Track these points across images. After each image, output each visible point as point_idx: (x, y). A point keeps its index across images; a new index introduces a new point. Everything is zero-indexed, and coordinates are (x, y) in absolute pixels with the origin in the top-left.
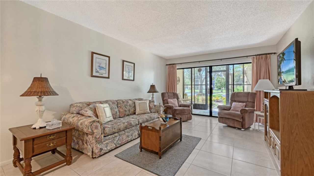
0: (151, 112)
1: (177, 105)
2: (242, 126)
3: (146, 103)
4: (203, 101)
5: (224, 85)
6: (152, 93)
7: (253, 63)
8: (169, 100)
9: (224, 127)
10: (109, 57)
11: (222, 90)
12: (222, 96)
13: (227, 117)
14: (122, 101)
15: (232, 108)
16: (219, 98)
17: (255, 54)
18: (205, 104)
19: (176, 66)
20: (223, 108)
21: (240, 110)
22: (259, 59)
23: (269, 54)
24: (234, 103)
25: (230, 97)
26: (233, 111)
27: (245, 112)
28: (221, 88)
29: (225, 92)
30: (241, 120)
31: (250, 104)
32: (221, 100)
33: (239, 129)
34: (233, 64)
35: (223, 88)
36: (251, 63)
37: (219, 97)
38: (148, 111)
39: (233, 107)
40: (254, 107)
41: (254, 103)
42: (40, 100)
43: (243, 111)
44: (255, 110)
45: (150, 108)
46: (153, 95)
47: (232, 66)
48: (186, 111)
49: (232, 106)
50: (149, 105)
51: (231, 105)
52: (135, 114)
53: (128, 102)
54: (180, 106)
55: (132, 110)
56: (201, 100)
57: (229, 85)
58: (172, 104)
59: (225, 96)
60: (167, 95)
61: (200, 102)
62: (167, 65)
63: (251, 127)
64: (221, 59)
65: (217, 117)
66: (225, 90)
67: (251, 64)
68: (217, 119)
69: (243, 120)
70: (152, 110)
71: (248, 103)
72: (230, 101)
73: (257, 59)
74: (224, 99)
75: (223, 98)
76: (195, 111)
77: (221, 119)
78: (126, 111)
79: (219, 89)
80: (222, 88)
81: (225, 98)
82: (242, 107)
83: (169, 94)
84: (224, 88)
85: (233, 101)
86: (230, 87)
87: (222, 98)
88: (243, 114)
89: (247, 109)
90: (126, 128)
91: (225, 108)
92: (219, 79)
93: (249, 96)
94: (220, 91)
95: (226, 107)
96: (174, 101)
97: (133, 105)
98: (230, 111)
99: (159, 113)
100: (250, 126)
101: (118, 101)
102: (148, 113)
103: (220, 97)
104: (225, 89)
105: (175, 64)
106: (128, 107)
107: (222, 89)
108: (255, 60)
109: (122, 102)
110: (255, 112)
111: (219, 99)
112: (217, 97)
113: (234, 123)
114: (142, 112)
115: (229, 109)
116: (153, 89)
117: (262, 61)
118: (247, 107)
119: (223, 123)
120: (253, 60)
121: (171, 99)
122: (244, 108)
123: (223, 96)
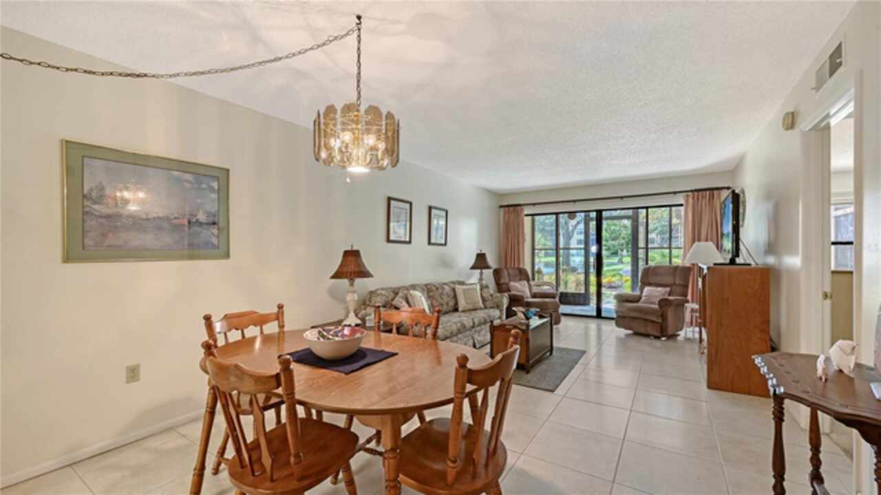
0: (486, 307)
1: (529, 294)
2: (662, 332)
3: (476, 290)
4: (577, 285)
5: (627, 244)
6: (479, 271)
7: (687, 206)
8: (512, 284)
9: (628, 335)
10: (411, 204)
11: (620, 257)
12: (621, 272)
13: (634, 314)
14: (435, 286)
15: (643, 298)
16: (614, 279)
17: (689, 189)
18: (583, 291)
19: (522, 210)
20: (624, 299)
21: (657, 301)
22: (698, 199)
23: (718, 189)
24: (647, 289)
25: (640, 275)
26: (646, 303)
27: (666, 304)
28: (619, 252)
29: (628, 263)
30: (659, 320)
31: (678, 290)
32: (620, 284)
33: (657, 338)
34: (647, 208)
35: (625, 251)
36: (681, 205)
37: (614, 276)
38: (481, 304)
39: (646, 296)
40: (686, 295)
41: (686, 286)
42: (352, 285)
43: (664, 303)
44: (687, 301)
45: (484, 300)
46: (481, 274)
47: (645, 211)
48: (550, 306)
49: (644, 294)
50: (481, 294)
51: (642, 292)
52: (456, 310)
53: (443, 288)
54: (534, 296)
55: (452, 303)
56: (572, 284)
57: (638, 248)
58: (519, 291)
59: (630, 274)
60: (505, 273)
61: (571, 289)
62: (501, 207)
63: (678, 335)
65: (613, 319)
66: (628, 256)
67: (682, 208)
68: (613, 322)
69: (663, 320)
70: (488, 304)
71: (674, 287)
72: (640, 284)
73: (693, 198)
74: (626, 281)
75: (624, 278)
76: (564, 309)
77: (621, 320)
78: (442, 305)
79: (612, 254)
80: (622, 250)
81: (629, 278)
82: (664, 295)
83: (510, 271)
84: (628, 251)
85: (645, 283)
86: (641, 253)
87: (621, 280)
88: (664, 308)
89: (671, 298)
90: (459, 332)
91: (630, 299)
92: (613, 228)
93: (678, 272)
94: (616, 260)
95: (631, 296)
96: (521, 285)
97: (453, 294)
98: (639, 304)
99: (500, 307)
100: (678, 333)
101: (429, 287)
102: (481, 309)
103: (618, 277)
104: (630, 253)
105: (521, 205)
106: (446, 299)
107: (622, 256)
108: (691, 200)
109: (434, 288)
110: (687, 305)
111: (614, 282)
112: (610, 277)
113: (646, 326)
114: (471, 307)
115: (638, 299)
116: (481, 262)
117: (704, 203)
118: (673, 295)
119: (626, 328)
120: (687, 201)
121: (515, 281)
122: (666, 297)
123: (624, 274)
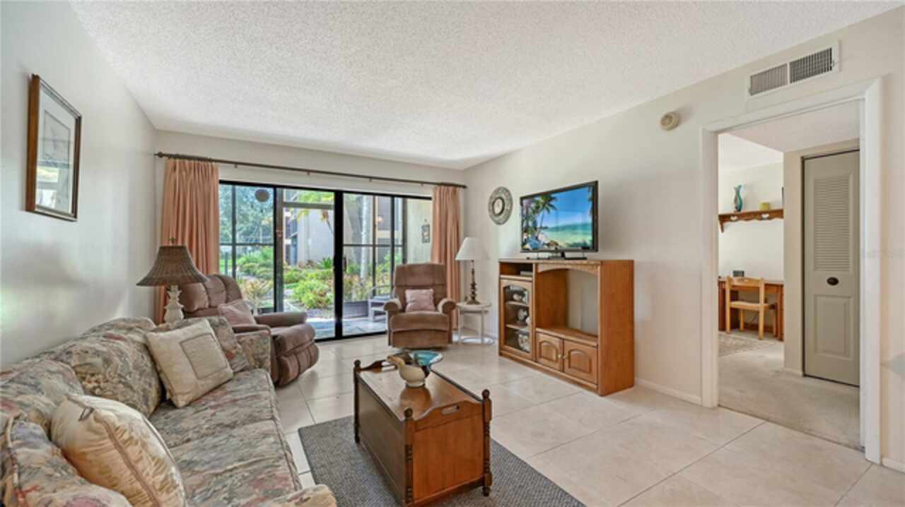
0: (234, 373)
2: (449, 342)
7: (434, 200)
8: (223, 308)
14: (97, 352)
15: (410, 305)
17: (435, 181)
19: (214, 170)
22: (444, 193)
23: (459, 186)
24: (409, 293)
26: (414, 310)
30: (447, 328)
31: (439, 290)
36: (429, 199)
38: (228, 368)
39: (410, 302)
41: (445, 285)
43: (448, 307)
49: (408, 299)
53: (121, 351)
60: (203, 289)
62: (161, 155)
64: (371, 178)
67: (430, 202)
69: (450, 327)
70: (236, 362)
71: (434, 287)
73: (440, 192)
83: (208, 284)
88: (450, 313)
93: (436, 271)
101: (73, 361)
105: (211, 160)
108: (438, 194)
109: (99, 361)
113: (431, 339)
114: (211, 383)
117: (449, 199)
120: (435, 195)
